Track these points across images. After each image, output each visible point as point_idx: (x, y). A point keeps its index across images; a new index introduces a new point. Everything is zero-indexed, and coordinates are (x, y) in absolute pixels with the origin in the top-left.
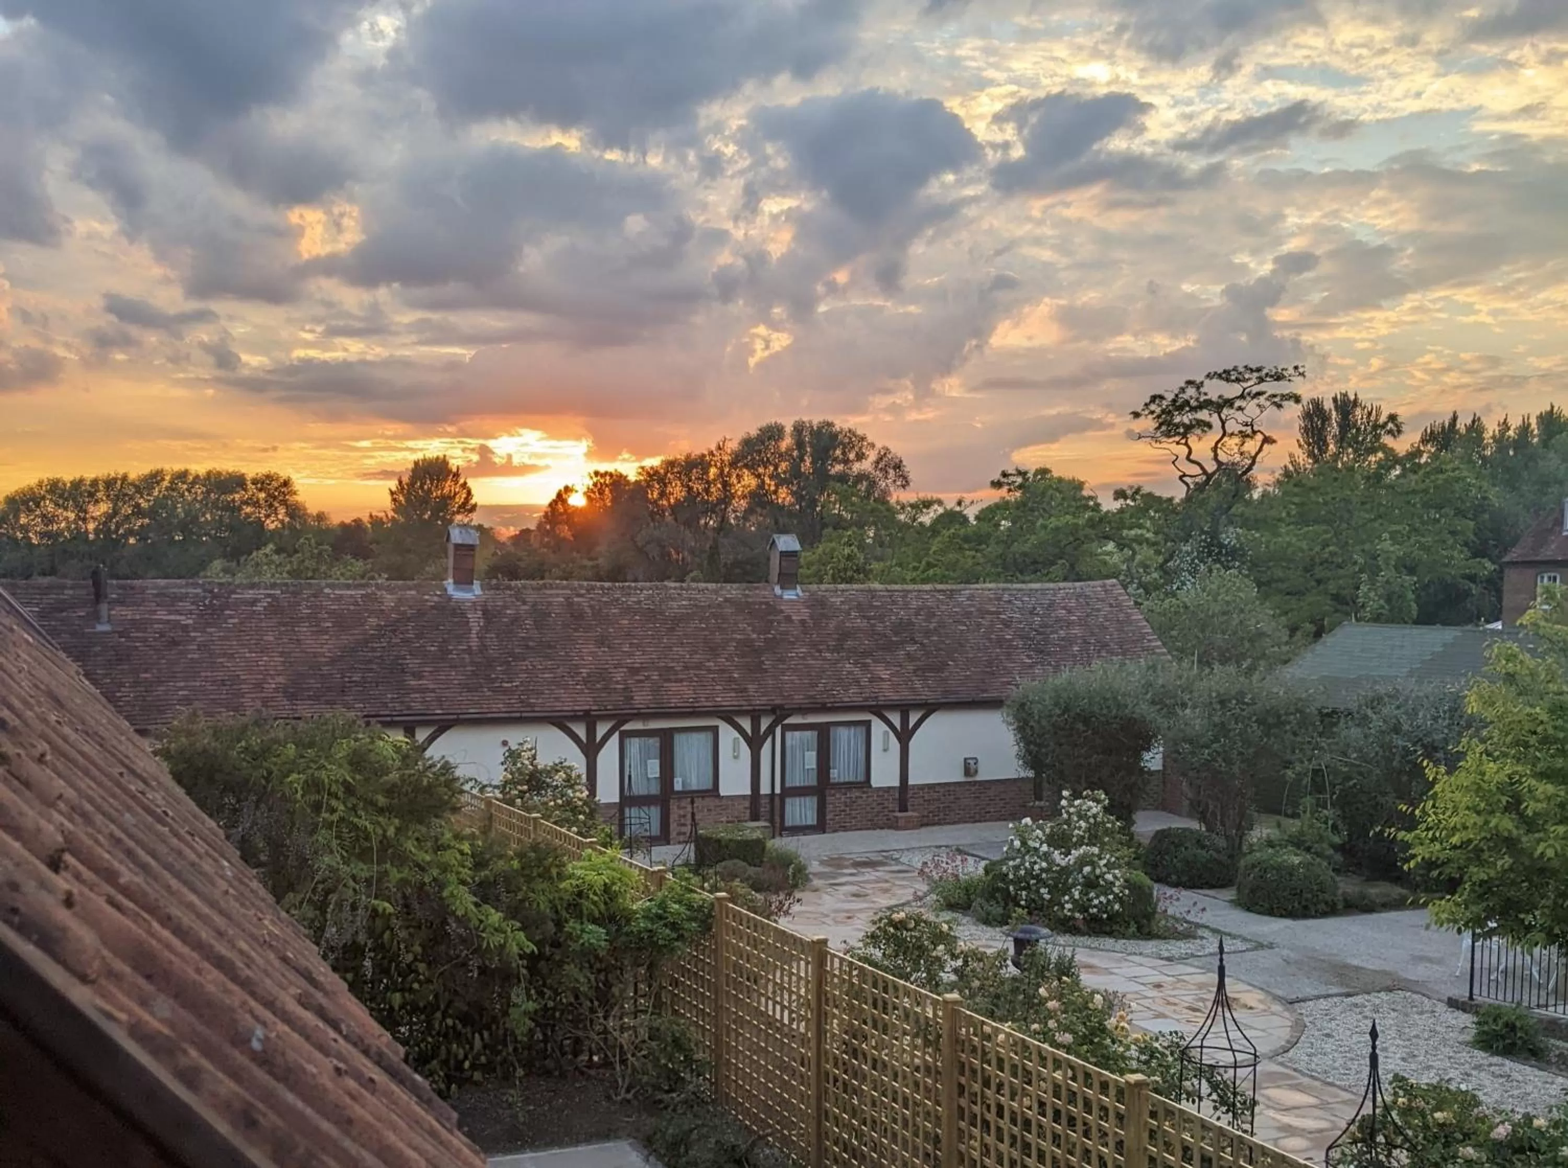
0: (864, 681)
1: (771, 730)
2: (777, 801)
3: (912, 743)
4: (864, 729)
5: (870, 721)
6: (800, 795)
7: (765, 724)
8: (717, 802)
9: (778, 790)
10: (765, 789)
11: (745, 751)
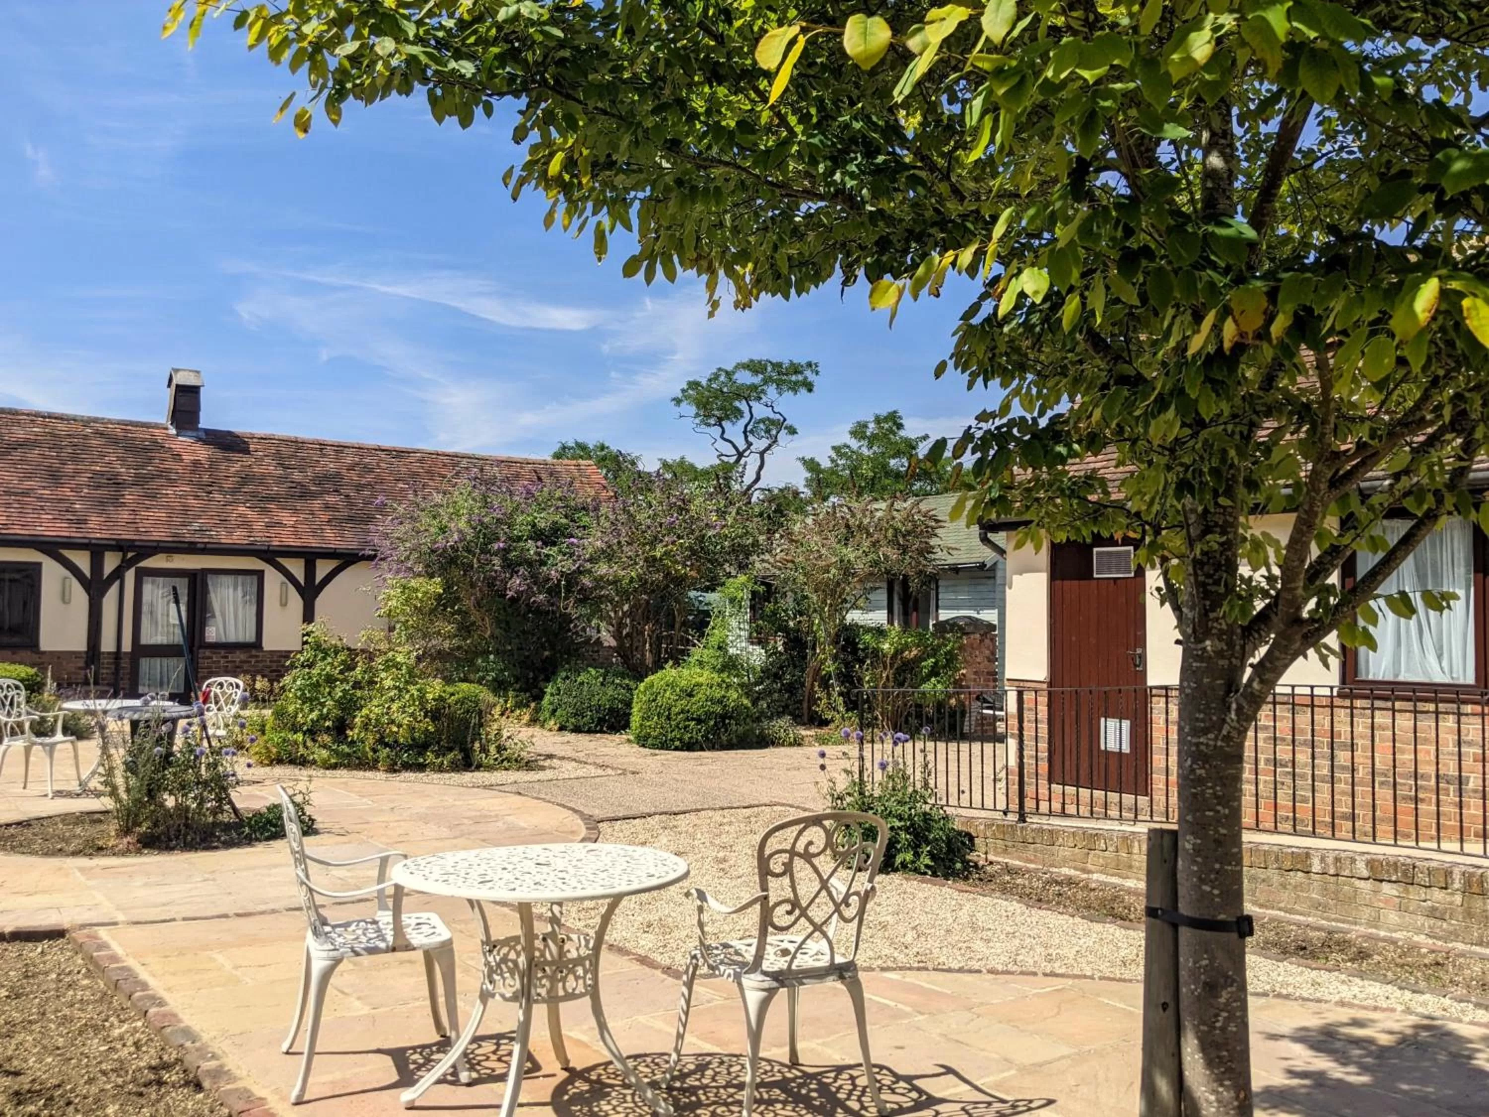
0: (258, 526)
1: (118, 574)
2: (125, 663)
3: (319, 602)
4: (255, 578)
5: (262, 572)
6: (160, 656)
7: (111, 562)
8: (35, 656)
9: (127, 646)
10: (107, 645)
11: (80, 597)
